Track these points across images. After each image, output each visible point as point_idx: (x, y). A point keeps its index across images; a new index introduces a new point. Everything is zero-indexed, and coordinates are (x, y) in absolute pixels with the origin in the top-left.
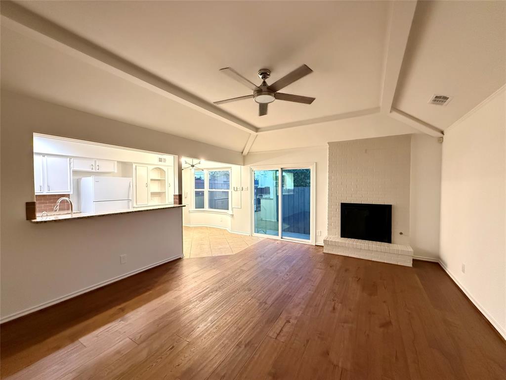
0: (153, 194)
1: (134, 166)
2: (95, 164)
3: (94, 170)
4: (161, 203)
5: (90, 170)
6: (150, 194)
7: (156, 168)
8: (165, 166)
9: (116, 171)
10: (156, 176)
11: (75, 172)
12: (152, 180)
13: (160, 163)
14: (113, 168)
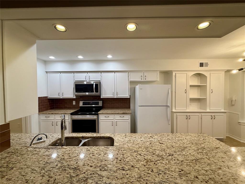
0: (192, 100)
1: (174, 74)
2: (144, 75)
3: (143, 80)
4: (201, 108)
5: (140, 80)
6: (188, 100)
7: (195, 74)
8: (206, 71)
9: (158, 80)
10: (195, 82)
11: (132, 83)
12: (191, 86)
13: (202, 68)
14: (156, 77)
